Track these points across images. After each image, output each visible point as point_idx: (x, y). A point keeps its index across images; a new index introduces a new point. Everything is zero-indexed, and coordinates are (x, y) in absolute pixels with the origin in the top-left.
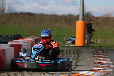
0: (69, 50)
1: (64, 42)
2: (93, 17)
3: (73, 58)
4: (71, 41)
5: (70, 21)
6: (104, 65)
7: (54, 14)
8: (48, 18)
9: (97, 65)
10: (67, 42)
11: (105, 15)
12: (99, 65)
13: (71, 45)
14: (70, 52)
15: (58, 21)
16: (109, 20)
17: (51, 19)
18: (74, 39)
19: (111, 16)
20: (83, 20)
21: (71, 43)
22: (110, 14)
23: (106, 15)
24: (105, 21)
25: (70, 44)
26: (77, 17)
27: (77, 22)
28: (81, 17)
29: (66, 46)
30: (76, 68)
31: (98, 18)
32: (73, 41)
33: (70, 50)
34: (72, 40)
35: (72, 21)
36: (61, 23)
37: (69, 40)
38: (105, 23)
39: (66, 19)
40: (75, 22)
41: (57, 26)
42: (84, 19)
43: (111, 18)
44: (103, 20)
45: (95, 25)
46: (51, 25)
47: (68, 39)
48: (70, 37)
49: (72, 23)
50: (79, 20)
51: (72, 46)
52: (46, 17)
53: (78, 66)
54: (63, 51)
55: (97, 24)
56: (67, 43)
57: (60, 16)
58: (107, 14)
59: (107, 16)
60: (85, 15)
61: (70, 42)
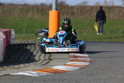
1: (36, 34)
2: (68, 6)
4: (44, 33)
5: (42, 11)
6: (80, 59)
7: (25, 4)
8: (18, 8)
9: (72, 59)
10: (39, 34)
12: (75, 59)
15: (29, 12)
16: (84, 9)
17: (21, 9)
18: (47, 31)
19: (87, 5)
20: (57, 9)
22: (85, 2)
23: (81, 4)
24: (80, 10)
26: (50, 7)
27: (50, 12)
28: (54, 6)
29: (38, 38)
30: (50, 62)
31: (72, 7)
32: (46, 33)
34: (44, 32)
35: (44, 11)
36: (33, 13)
37: (41, 32)
38: (80, 12)
39: (38, 8)
40: (47, 11)
41: (29, 16)
43: (87, 7)
44: (78, 9)
45: (70, 15)
46: (22, 15)
47: (40, 31)
48: (43, 29)
49: (44, 13)
50: (52, 10)
52: (16, 7)
53: (51, 60)
54: (35, 44)
55: (71, 13)
56: (40, 35)
59: (83, 4)
60: (59, 4)
61: (42, 34)
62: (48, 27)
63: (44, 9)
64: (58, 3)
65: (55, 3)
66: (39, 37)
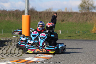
0: (17, 40)
1: (12, 33)
2: (36, 12)
4: (18, 33)
7: (3, 10)
10: (15, 33)
11: (46, 10)
14: (17, 42)
15: (6, 16)
16: (49, 14)
17: (0, 14)
19: (51, 11)
21: (18, 34)
22: (50, 9)
24: (46, 15)
26: (23, 12)
27: (23, 16)
28: (26, 12)
29: (14, 37)
30: (23, 55)
31: (40, 13)
32: (20, 32)
34: (19, 31)
35: (19, 16)
36: (10, 17)
37: (16, 32)
38: (47, 17)
39: (14, 13)
40: (21, 16)
41: (6, 20)
42: (29, 14)
43: (51, 12)
44: (45, 14)
45: (38, 19)
46: (1, 19)
47: (15, 31)
48: (17, 29)
49: (18, 17)
51: (19, 37)
54: (11, 41)
55: (39, 18)
56: (15, 34)
57: (9, 11)
58: (48, 9)
59: (48, 10)
60: (30, 11)
62: (22, 28)
63: (18, 14)
64: (29, 9)
65: (27, 9)
66: (14, 35)
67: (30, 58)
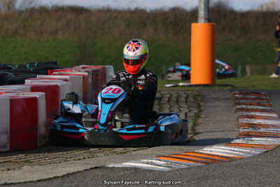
0: (176, 95)
1: (163, 76)
2: (232, 12)
3: (186, 115)
4: (180, 74)
5: (175, 25)
6: (262, 130)
7: (136, 9)
8: (122, 19)
9: (245, 130)
10: (170, 75)
11: (262, 6)
12: (251, 130)
13: (181, 84)
14: (177, 101)
15: (146, 26)
16: (271, 19)
17: (128, 19)
18: (186, 68)
19: (276, 9)
20: (208, 20)
21: (180, 79)
22: (273, 4)
23: (265, 6)
24: (261, 20)
25: (178, 81)
26: (193, 15)
27: (194, 25)
28: (202, 13)
29: (168, 86)
30: (195, 139)
32: (185, 73)
33: (179, 96)
34: (181, 70)
35: (180, 24)
36: (155, 29)
37: (174, 71)
38: (263, 26)
39: (167, 19)
40: (187, 25)
42: (211, 18)
44: (257, 19)
45: (238, 33)
47: (171, 69)
48: (177, 64)
49: (180, 30)
50: (196, 21)
51: (182, 86)
52: (117, 17)
53: (198, 133)
54: (160, 99)
55: (242, 29)
56: (170, 79)
57: (151, 11)
58: (266, 4)
59: (268, 8)
60: (213, 9)
61: (177, 76)
62: (189, 60)
65: (205, 5)
66: (169, 82)
67: (215, 147)
